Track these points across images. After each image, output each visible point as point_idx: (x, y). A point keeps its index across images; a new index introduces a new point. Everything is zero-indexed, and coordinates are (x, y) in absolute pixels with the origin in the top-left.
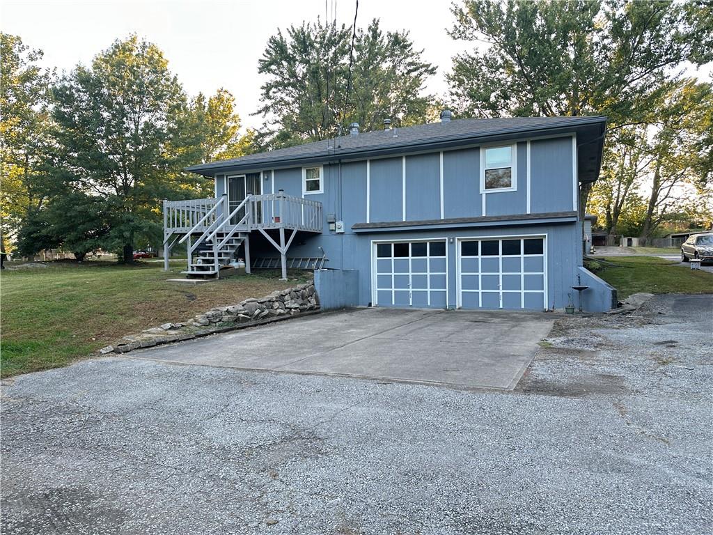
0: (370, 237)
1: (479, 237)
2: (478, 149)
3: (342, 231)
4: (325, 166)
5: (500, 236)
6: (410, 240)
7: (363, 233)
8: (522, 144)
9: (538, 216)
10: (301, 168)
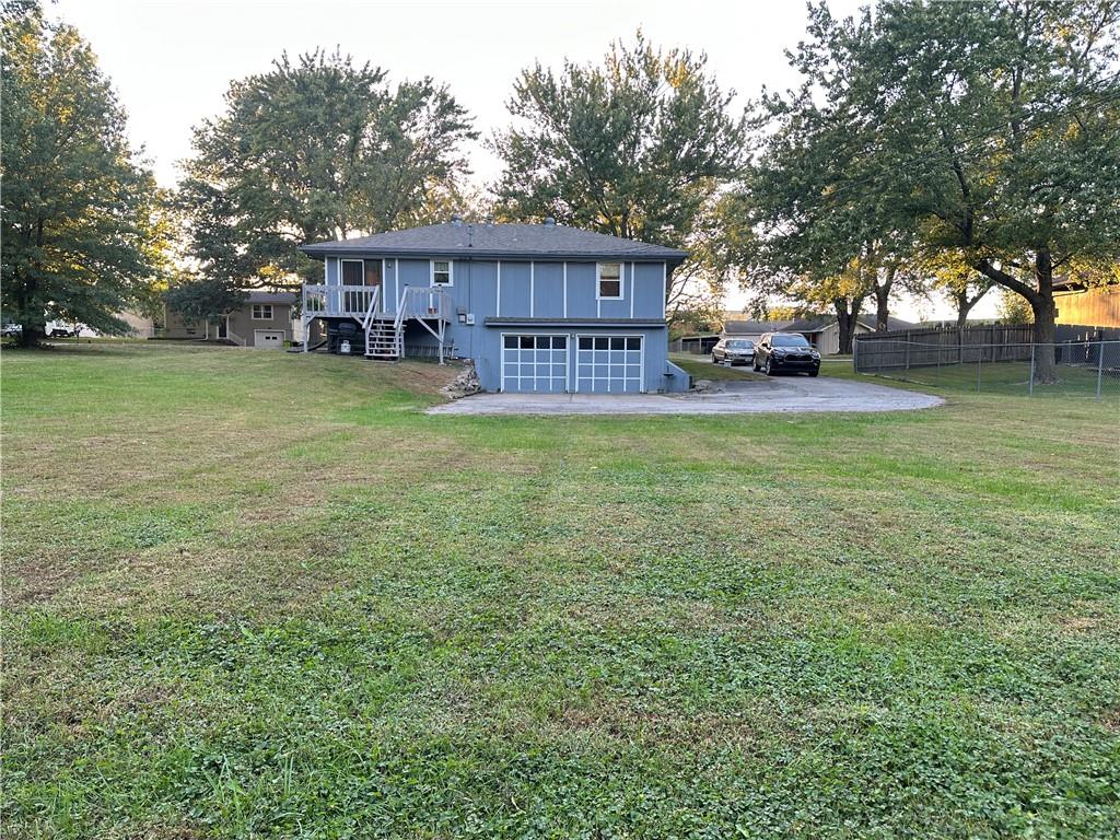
0: (500, 330)
1: (594, 335)
2: (594, 263)
3: (473, 323)
4: (454, 261)
5: (610, 335)
6: (535, 334)
7: (493, 326)
8: (628, 264)
9: (638, 321)
10: (429, 260)
